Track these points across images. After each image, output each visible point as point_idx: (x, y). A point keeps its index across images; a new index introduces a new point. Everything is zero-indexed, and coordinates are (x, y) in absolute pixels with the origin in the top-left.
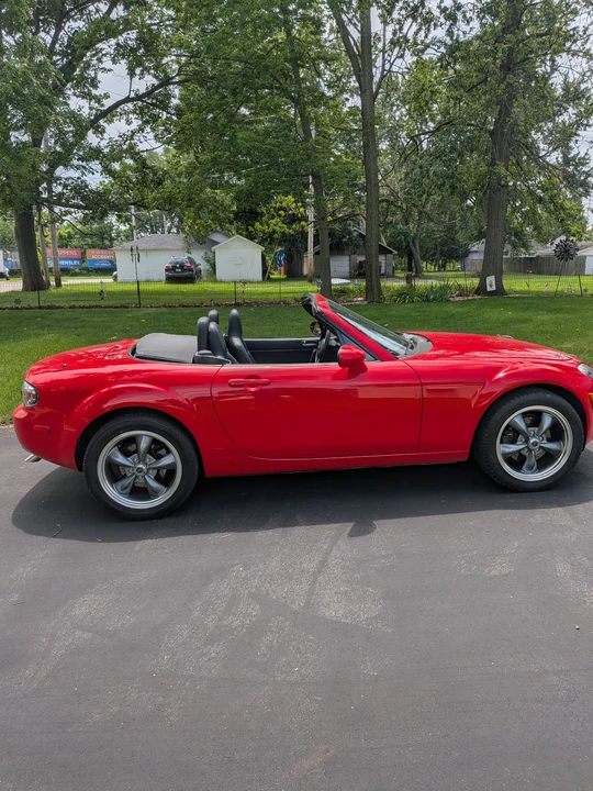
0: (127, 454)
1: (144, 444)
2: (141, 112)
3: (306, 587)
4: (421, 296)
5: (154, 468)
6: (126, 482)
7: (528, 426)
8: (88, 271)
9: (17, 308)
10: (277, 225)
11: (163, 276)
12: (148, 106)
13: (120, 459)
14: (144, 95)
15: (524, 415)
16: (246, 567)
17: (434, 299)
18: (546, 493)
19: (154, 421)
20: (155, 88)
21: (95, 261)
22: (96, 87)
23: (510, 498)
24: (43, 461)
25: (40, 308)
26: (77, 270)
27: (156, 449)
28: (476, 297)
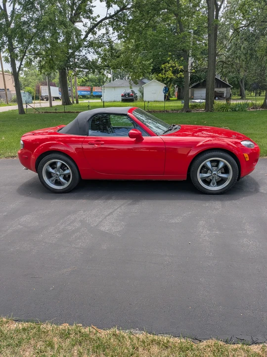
0: (53, 168)
1: (59, 165)
2: (111, 24)
3: (100, 220)
4: (232, 109)
5: (63, 174)
6: (53, 178)
7: (212, 166)
8: (93, 96)
9: (56, 112)
10: (170, 74)
11: (120, 98)
12: (115, 20)
13: (51, 170)
14: (113, 15)
15: (211, 162)
16: (84, 211)
17: (239, 110)
18: (218, 196)
19: (62, 156)
20: (118, 11)
21: (96, 92)
22: (92, 14)
23: (202, 196)
24: (29, 170)
25: (65, 112)
26: (89, 96)
27: (63, 167)
28: (261, 109)
